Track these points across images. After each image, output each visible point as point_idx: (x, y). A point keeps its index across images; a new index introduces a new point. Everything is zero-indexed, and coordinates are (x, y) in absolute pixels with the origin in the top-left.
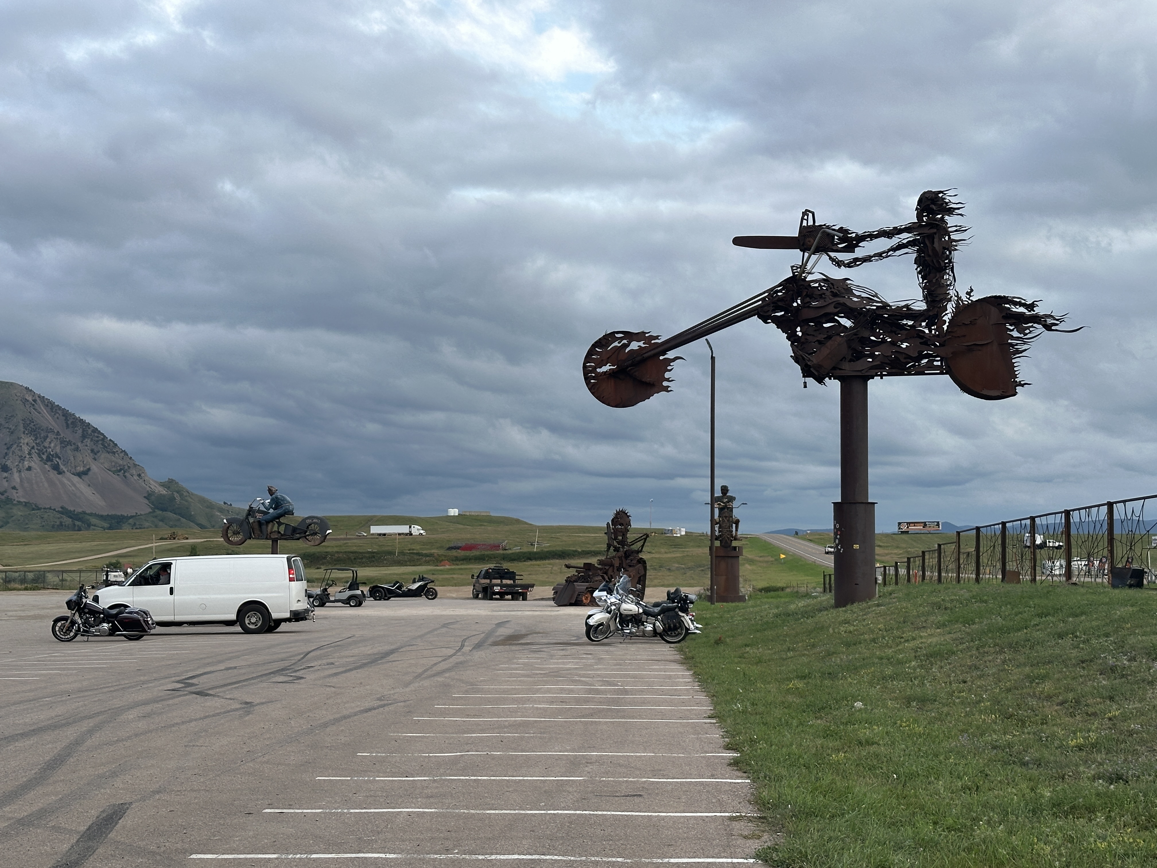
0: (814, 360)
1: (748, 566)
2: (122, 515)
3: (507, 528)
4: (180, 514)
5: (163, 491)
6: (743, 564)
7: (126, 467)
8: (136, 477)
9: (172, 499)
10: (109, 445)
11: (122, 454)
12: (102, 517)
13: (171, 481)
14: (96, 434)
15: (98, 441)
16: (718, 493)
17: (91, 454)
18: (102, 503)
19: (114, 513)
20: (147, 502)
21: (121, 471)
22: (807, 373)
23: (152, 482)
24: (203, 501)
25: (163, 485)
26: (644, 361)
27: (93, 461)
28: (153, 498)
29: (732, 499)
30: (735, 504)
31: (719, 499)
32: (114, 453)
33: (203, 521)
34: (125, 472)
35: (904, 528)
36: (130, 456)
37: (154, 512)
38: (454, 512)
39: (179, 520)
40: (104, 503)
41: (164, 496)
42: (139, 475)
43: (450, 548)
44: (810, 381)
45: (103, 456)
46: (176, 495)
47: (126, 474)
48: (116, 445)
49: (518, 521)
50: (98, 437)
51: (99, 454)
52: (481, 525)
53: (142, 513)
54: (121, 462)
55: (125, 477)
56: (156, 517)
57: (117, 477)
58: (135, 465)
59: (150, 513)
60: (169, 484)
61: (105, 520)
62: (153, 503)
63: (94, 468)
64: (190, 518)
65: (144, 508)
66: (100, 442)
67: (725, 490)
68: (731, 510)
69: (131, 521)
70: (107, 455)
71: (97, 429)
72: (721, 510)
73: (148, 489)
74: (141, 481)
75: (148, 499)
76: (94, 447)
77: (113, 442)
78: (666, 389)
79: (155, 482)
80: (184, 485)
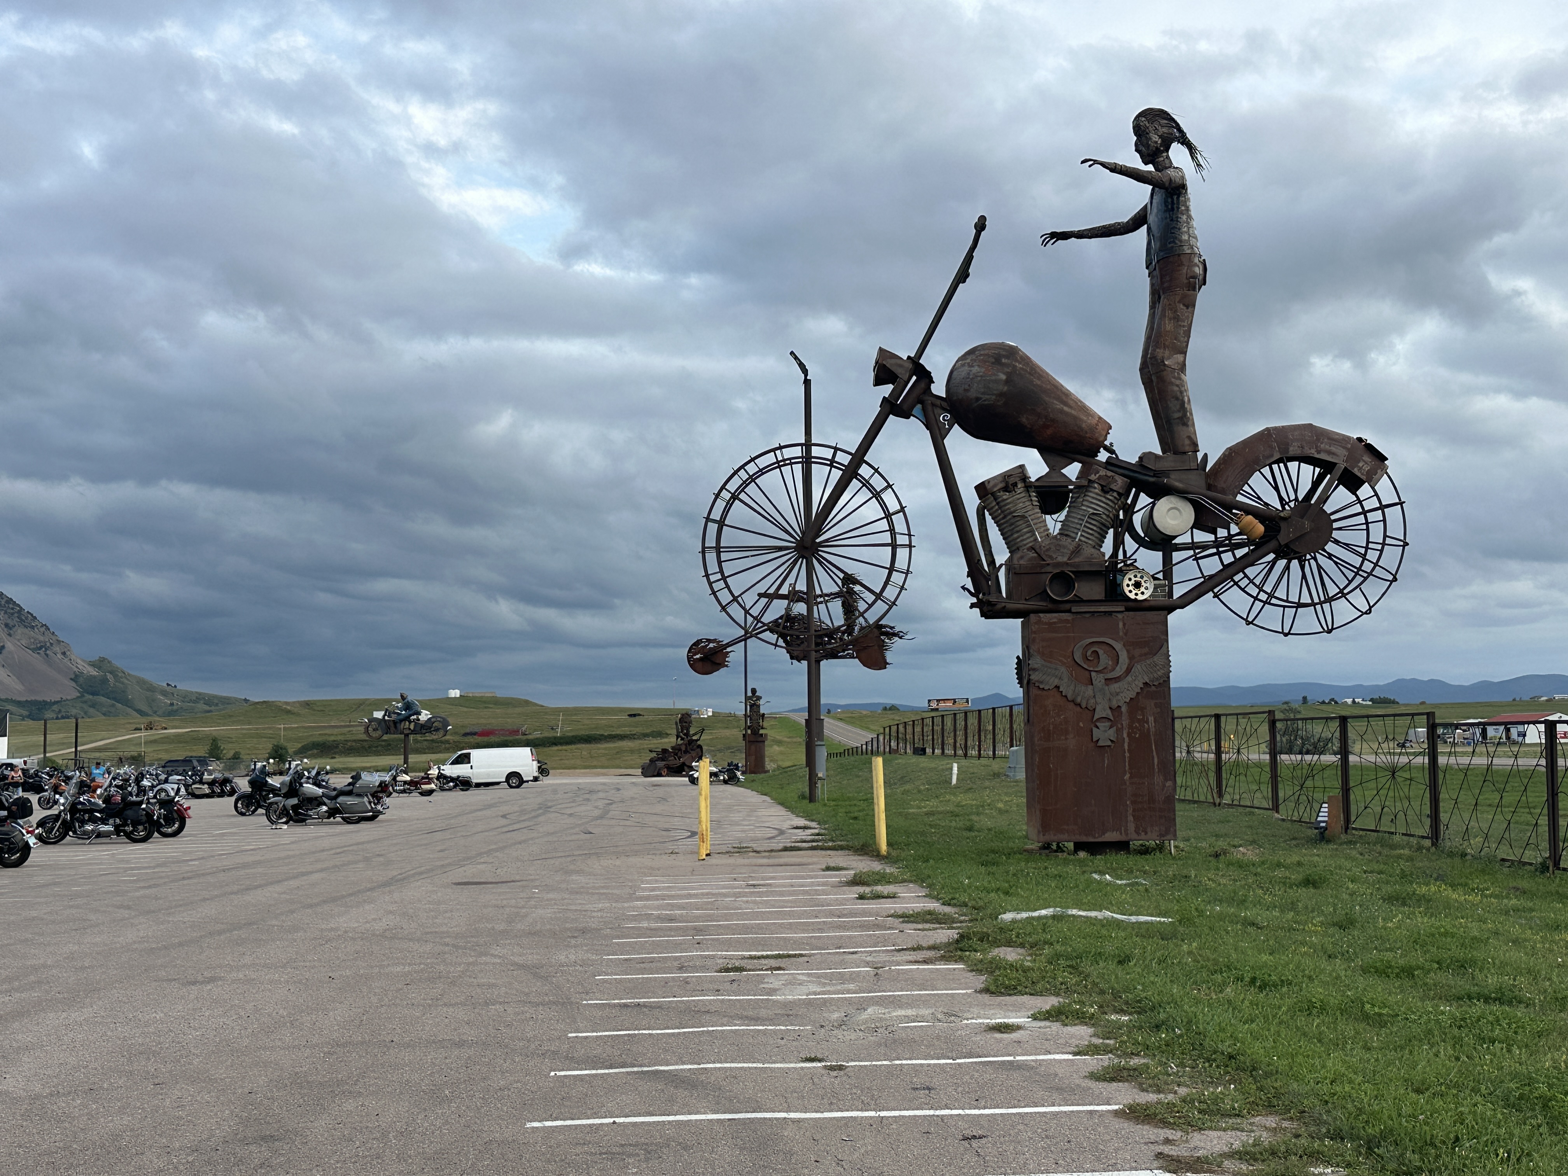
0: (796, 653)
1: (776, 748)
2: (44, 701)
3: (518, 710)
4: (115, 699)
5: (94, 672)
6: (771, 746)
7: (48, 644)
8: (60, 656)
9: (104, 681)
10: (27, 618)
11: (43, 629)
12: (19, 704)
13: (102, 660)
14: (11, 606)
15: (12, 614)
16: (749, 694)
17: (6, 629)
18: (19, 687)
19: (33, 699)
20: (73, 684)
21: (41, 648)
22: (792, 658)
23: (79, 661)
24: (141, 682)
25: (93, 664)
26: (716, 653)
27: (8, 637)
28: (81, 680)
29: (759, 698)
30: (761, 702)
31: (750, 698)
32: (33, 627)
33: (144, 708)
34: (46, 650)
35: (934, 705)
36: (52, 630)
37: (83, 696)
38: (455, 693)
39: (113, 705)
40: (23, 688)
41: (95, 677)
42: (64, 653)
43: (466, 735)
44: (795, 661)
45: (20, 630)
46: (109, 676)
47: (48, 652)
48: (35, 618)
49: (527, 703)
50: (13, 609)
51: (14, 629)
52: (486, 708)
53: (69, 698)
54: (42, 638)
55: (47, 655)
56: (85, 702)
57: (37, 656)
58: (59, 642)
59: (78, 697)
60: (100, 663)
61: (24, 706)
62: (81, 686)
63: (9, 645)
64: (127, 703)
65: (71, 692)
66: (16, 615)
67: (754, 691)
68: (759, 706)
69: (55, 707)
70: (26, 631)
71: (11, 599)
72: (751, 706)
73: (76, 669)
74: (66, 660)
75: (76, 682)
76: (9, 621)
77: (32, 615)
78: (727, 666)
79: (84, 661)
80: (118, 663)
